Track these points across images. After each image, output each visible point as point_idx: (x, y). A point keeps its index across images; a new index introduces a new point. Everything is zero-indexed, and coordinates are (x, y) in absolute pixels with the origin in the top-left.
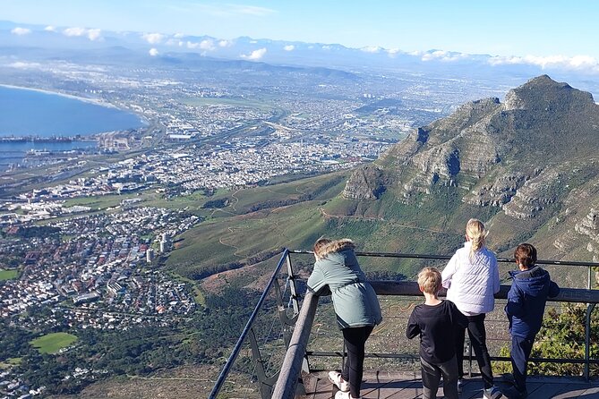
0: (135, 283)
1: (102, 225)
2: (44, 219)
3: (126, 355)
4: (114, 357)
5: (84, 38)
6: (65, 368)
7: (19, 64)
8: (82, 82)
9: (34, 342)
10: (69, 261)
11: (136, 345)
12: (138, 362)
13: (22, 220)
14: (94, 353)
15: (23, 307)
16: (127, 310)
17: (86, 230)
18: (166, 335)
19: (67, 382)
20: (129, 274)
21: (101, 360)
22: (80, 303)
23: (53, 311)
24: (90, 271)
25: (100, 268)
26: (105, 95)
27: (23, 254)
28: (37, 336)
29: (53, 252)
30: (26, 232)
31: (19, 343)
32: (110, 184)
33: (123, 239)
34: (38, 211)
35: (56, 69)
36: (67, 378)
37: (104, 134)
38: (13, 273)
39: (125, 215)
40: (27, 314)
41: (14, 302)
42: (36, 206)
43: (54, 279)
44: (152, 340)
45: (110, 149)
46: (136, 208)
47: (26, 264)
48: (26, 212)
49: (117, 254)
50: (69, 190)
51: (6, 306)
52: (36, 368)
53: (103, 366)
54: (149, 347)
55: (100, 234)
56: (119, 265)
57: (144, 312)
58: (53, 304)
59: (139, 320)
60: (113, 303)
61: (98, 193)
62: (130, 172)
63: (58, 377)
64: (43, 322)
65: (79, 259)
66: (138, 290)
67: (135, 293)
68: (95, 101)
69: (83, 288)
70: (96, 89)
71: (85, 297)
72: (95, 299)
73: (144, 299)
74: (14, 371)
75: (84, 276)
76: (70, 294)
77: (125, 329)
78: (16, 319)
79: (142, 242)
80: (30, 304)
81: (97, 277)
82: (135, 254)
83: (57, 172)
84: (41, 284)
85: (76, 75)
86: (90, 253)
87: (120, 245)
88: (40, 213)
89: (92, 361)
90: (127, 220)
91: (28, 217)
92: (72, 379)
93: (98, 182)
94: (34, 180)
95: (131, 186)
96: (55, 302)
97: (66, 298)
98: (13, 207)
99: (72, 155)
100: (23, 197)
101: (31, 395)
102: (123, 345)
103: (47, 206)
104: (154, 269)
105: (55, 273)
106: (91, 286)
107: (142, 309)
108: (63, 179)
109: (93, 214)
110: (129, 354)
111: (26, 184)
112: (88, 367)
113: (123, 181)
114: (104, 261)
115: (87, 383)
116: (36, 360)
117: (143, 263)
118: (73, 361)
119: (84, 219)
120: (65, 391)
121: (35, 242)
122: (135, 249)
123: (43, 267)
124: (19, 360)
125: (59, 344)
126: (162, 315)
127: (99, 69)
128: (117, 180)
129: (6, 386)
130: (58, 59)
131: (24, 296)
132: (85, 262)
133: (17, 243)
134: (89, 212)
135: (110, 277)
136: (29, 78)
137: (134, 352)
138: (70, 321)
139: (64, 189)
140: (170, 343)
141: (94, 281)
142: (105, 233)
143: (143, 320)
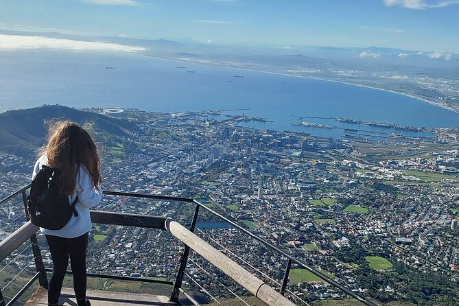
0: (438, 241)
1: (425, 193)
2: (390, 180)
3: (421, 291)
4: (412, 289)
5: (442, 59)
6: (381, 283)
7: (395, 77)
8: (434, 91)
9: (367, 258)
10: (399, 212)
11: (429, 287)
12: (428, 299)
13: (378, 178)
14: (401, 280)
15: (366, 233)
16: (429, 259)
17: (414, 193)
18: (452, 288)
19: (380, 293)
20: (436, 233)
21: (404, 287)
22: (399, 243)
23: (382, 242)
24: (410, 223)
25: (417, 223)
26: (448, 101)
27: (373, 200)
28: (370, 255)
29: (391, 203)
30: (379, 186)
31: (360, 255)
32: (437, 165)
33: (438, 207)
34: (387, 174)
35: (421, 81)
36: (381, 290)
37: (441, 129)
38: (365, 210)
39: (442, 190)
40: (367, 239)
41: (362, 229)
42: (387, 170)
43: (388, 221)
44: (442, 287)
45: (443, 140)
46: (451, 187)
47: (374, 207)
48: (381, 173)
49: (430, 216)
50: (409, 164)
51: (358, 229)
52: (365, 275)
53: (404, 292)
54: (438, 292)
55: (423, 199)
56: (430, 224)
57: (441, 265)
58: (383, 238)
59: (436, 269)
60: (420, 250)
61: (428, 170)
62: (453, 159)
63: (376, 287)
64: (375, 247)
65: (405, 212)
66: (440, 247)
67: (437, 248)
68: (440, 104)
69: (404, 234)
70: (443, 96)
71: (403, 240)
72: (409, 244)
73: (443, 255)
74: (353, 272)
75: (406, 225)
76: (394, 234)
77: (425, 272)
78: (361, 240)
79: (450, 213)
80: (370, 233)
81: (414, 228)
82: (443, 221)
83: (405, 150)
84: (379, 222)
85: (432, 86)
86: (413, 210)
87: (434, 211)
88: (388, 176)
89: (398, 286)
90: (443, 194)
91: (382, 177)
92: (383, 291)
93: (429, 161)
94: (390, 153)
95: (451, 169)
96: (384, 237)
97: (392, 237)
98: (375, 168)
99: (416, 141)
100: (381, 163)
101: (359, 292)
102: (421, 283)
103: (394, 172)
104: (455, 235)
105: (389, 217)
106: (408, 233)
107: (439, 262)
108: (407, 156)
109: (421, 184)
110: (423, 291)
111: (384, 155)
112: (395, 289)
113: (446, 165)
114: (421, 219)
115: (392, 299)
116: (366, 271)
117: (447, 229)
118: (386, 281)
119: (414, 186)
120: (378, 298)
121: (382, 193)
122: (444, 217)
123: (383, 211)
124: (357, 266)
125: (381, 265)
126: (453, 272)
127: (444, 82)
128: (442, 163)
129: (347, 279)
130: (422, 74)
131: (368, 226)
132: (409, 216)
133: (371, 192)
134: (419, 182)
135: (422, 231)
136: (403, 86)
137: (427, 291)
138: (391, 253)
139: (407, 163)
140: (455, 296)
141: (411, 231)
142: (426, 199)
143: (438, 271)
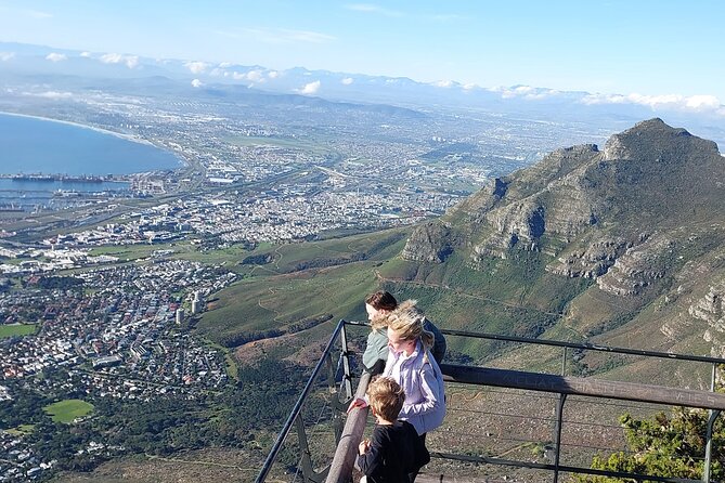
0: (162, 347)
1: (130, 279)
2: (67, 269)
3: (147, 431)
4: (132, 433)
5: (122, 64)
6: (79, 441)
7: (50, 94)
8: (117, 115)
9: (48, 409)
10: (91, 318)
11: (158, 420)
12: (158, 439)
13: (45, 269)
14: (111, 425)
15: (39, 367)
16: (151, 378)
17: (112, 282)
18: (191, 410)
19: (80, 458)
20: (156, 336)
21: (117, 435)
22: (100, 367)
23: (71, 374)
24: (113, 331)
25: (124, 327)
26: (141, 130)
27: (42, 308)
28: (52, 401)
29: (75, 306)
30: (48, 282)
31: (33, 407)
32: (141, 232)
33: (152, 296)
34: (61, 258)
35: (93, 100)
36: (81, 452)
37: (138, 175)
38: (31, 329)
39: (155, 268)
40: (42, 377)
41: (30, 361)
42: (59, 253)
43: (73, 338)
44: (177, 415)
45: (144, 192)
46: (167, 261)
47: (45, 319)
48: (49, 260)
49: (143, 312)
50: (96, 236)
51: (21, 365)
52: (47, 438)
53: (120, 441)
54: (173, 423)
55: (127, 289)
56: (145, 325)
57: (170, 382)
58: (71, 367)
59: (163, 391)
60: (136, 369)
61: (128, 241)
62: (164, 219)
63: (70, 451)
64: (58, 386)
65: (102, 316)
66: (164, 355)
67: (161, 358)
68: (131, 137)
69: (104, 351)
70: (132, 123)
71: (105, 360)
72: (116, 364)
73: (170, 366)
74: (25, 439)
75: (107, 336)
76: (89, 355)
77: (147, 400)
78: (31, 381)
79: (172, 300)
80: (46, 364)
81: (120, 338)
82: (163, 314)
83: (85, 217)
84: (59, 342)
85: (113, 107)
86: (115, 310)
87: (148, 303)
88: (64, 262)
89: (108, 435)
90: (157, 274)
91: (51, 266)
92: (86, 454)
93: (128, 228)
94: (60, 224)
95: (164, 234)
96: (73, 365)
97: (85, 360)
98: (36, 253)
99: (102, 198)
100: (47, 242)
101: (41, 469)
102: (144, 419)
103: (72, 255)
104: (183, 332)
105: (75, 331)
106: (113, 348)
107: (167, 378)
108: (90, 225)
109: (121, 265)
110: (150, 430)
111: (50, 228)
112: (104, 442)
113: (156, 229)
114: (129, 320)
115: (101, 460)
116: (49, 429)
117: (171, 325)
118: (88, 433)
119: (111, 270)
120: (77, 467)
121: (56, 294)
122: (164, 308)
123: (63, 323)
124: (31, 427)
125: (74, 413)
126: (189, 386)
127: (135, 101)
128: (149, 228)
129: (16, 456)
130: (93, 88)
131: (41, 355)
132: (109, 320)
133: (37, 294)
134: (116, 262)
135: (134, 338)
136: (62, 109)
137: (155, 428)
138: (88, 387)
139: (91, 235)
140: (196, 420)
141: (117, 343)
142: (132, 288)
143: (167, 391)
